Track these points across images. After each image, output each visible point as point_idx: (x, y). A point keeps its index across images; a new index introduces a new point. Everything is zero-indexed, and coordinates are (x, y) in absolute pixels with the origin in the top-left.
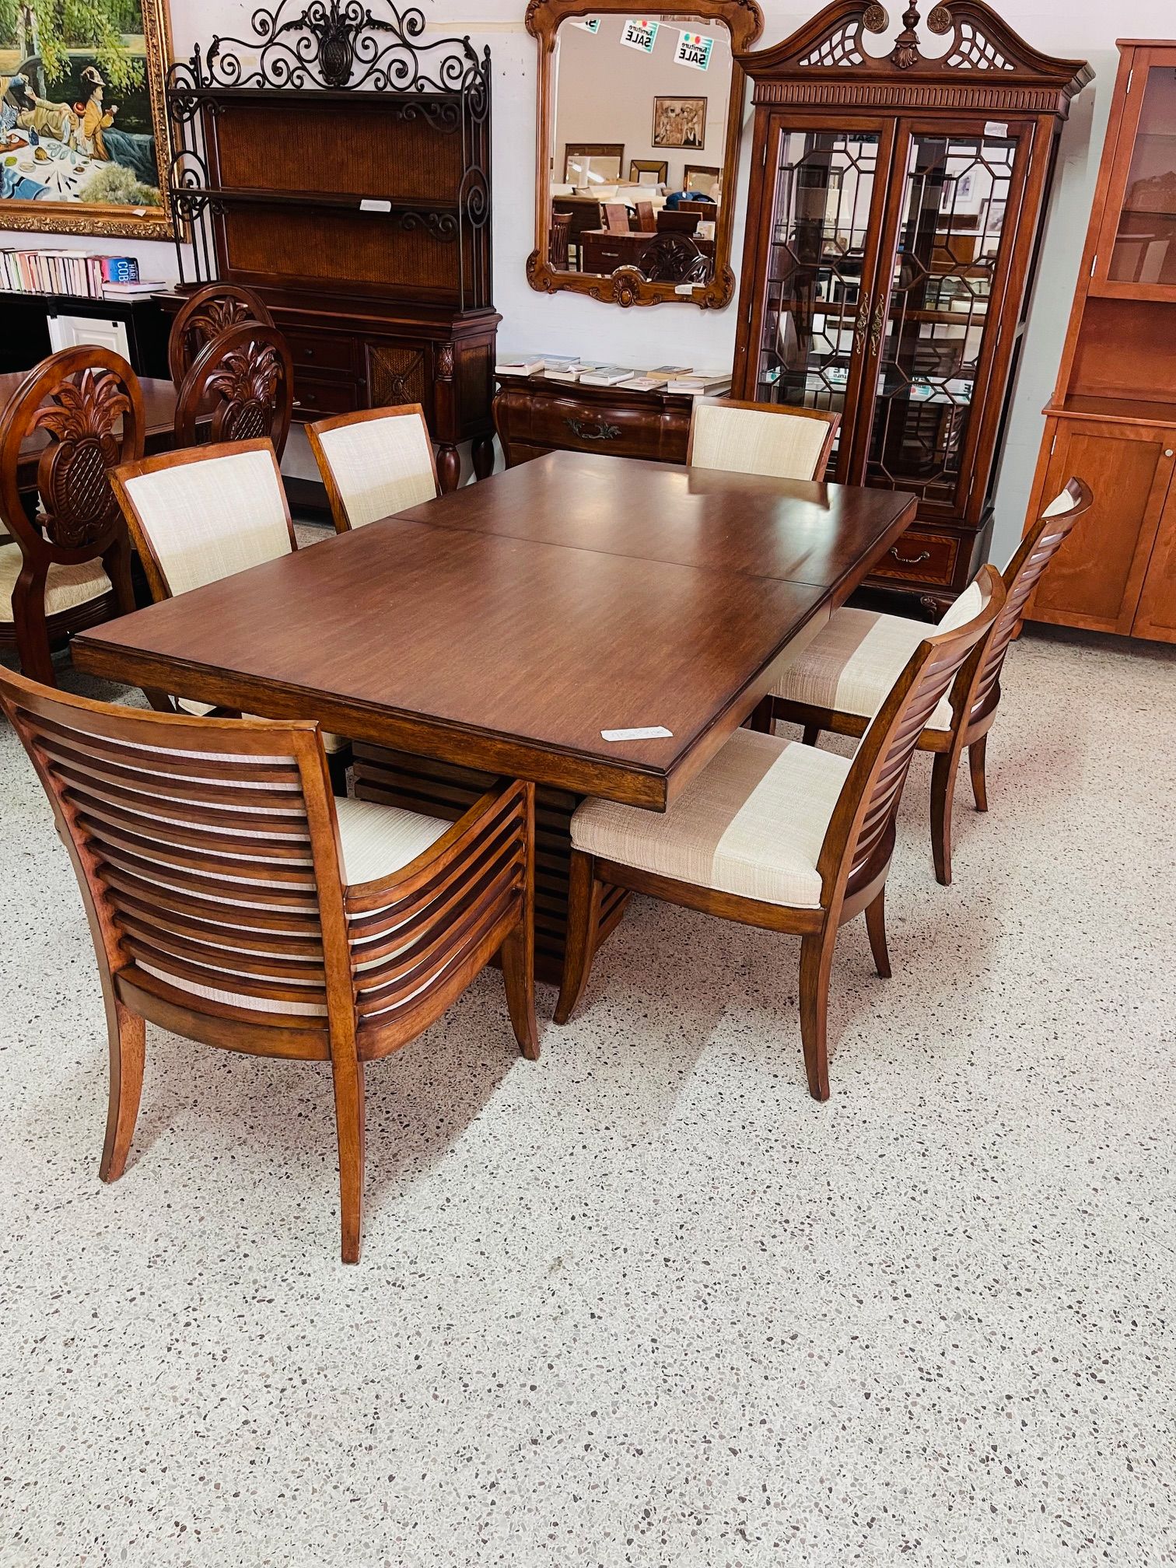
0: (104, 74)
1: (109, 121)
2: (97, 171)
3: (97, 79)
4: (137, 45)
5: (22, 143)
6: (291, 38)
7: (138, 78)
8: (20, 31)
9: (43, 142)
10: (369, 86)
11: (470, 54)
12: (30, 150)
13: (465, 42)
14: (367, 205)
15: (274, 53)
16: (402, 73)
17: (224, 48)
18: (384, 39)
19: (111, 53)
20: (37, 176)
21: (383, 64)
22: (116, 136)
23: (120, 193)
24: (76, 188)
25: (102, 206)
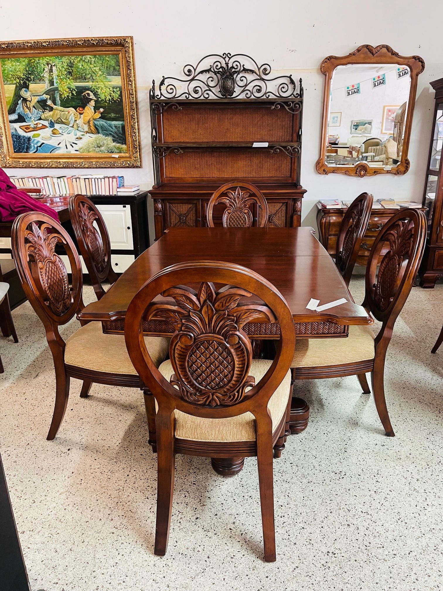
0: (95, 94)
1: (98, 115)
2: (89, 139)
3: (92, 96)
4: (117, 81)
5: (44, 127)
6: (204, 77)
7: (116, 96)
8: (46, 75)
9: (57, 126)
10: (242, 96)
11: (292, 82)
12: (49, 130)
13: (290, 77)
14: (255, 145)
15: (194, 84)
16: (259, 91)
17: (167, 82)
18: (250, 77)
19: (101, 85)
20: (53, 142)
21: (250, 87)
22: (102, 122)
23: (102, 148)
24: (76, 147)
25: (92, 154)
